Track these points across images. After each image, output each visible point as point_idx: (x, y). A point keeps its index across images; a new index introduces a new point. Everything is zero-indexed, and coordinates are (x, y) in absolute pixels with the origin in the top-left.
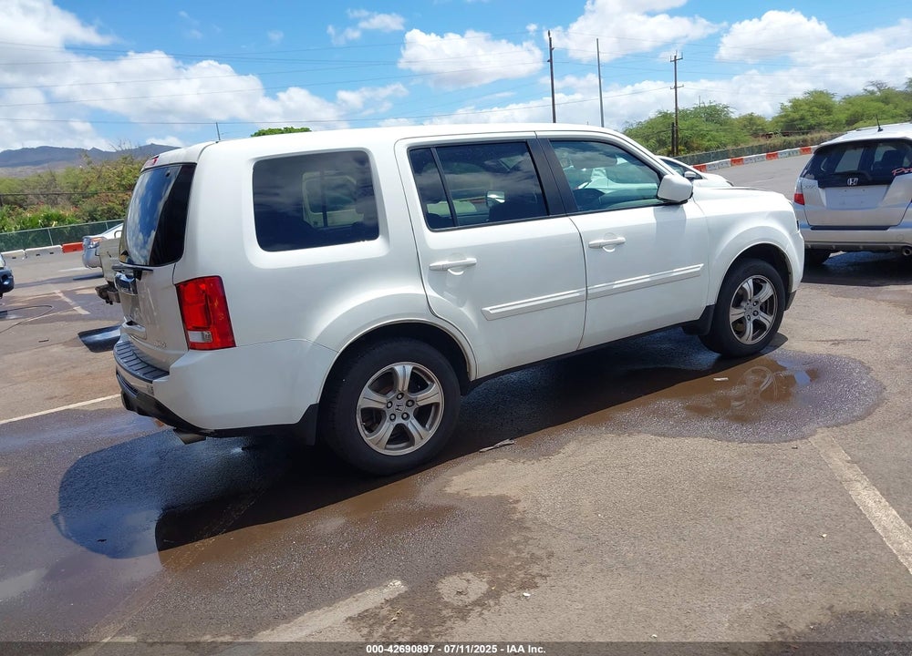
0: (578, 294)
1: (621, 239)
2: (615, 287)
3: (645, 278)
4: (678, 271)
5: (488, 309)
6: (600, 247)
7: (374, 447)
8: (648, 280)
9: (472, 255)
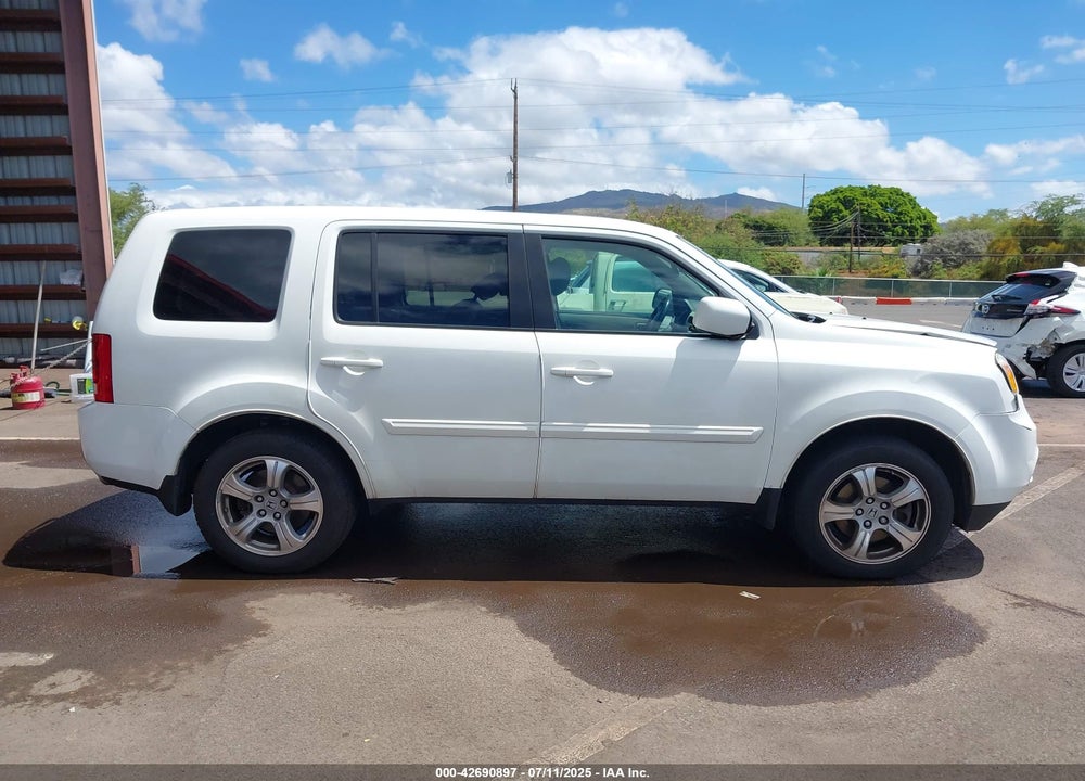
0: (525, 428)
1: (609, 372)
2: (586, 429)
3: (643, 428)
4: (705, 430)
5: (389, 420)
6: (568, 376)
7: (233, 538)
8: (647, 431)
9: (375, 356)
